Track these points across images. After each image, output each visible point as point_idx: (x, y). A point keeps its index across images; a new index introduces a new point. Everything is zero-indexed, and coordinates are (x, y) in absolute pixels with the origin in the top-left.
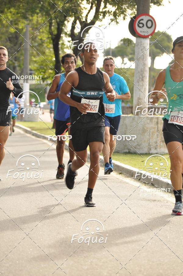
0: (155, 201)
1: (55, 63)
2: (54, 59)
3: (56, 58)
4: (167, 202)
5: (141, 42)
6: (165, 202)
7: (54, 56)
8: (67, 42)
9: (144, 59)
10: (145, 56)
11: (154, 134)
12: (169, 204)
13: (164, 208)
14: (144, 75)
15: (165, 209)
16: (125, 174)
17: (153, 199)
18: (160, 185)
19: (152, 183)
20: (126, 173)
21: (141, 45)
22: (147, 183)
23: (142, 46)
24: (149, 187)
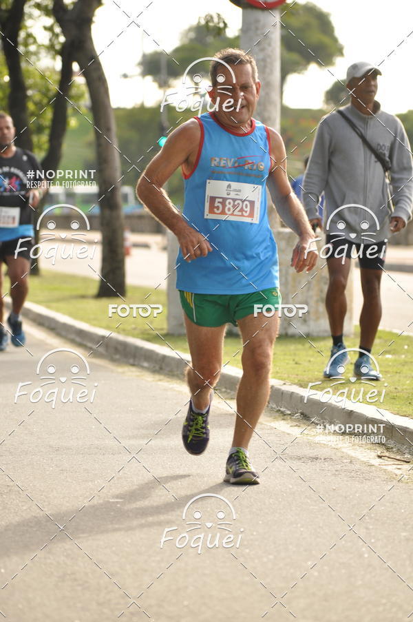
0: (317, 459)
1: (8, 91)
2: (7, 79)
3: (11, 75)
4: (351, 462)
5: (257, 21)
6: (345, 461)
7: (5, 71)
8: (43, 30)
9: (268, 70)
10: (268, 60)
11: (300, 282)
12: (358, 466)
13: (345, 479)
14: (266, 115)
15: (347, 481)
16: (224, 390)
17: (311, 455)
18: (326, 417)
19: (302, 414)
20: (226, 388)
21: (257, 29)
22: (289, 412)
23: (259, 32)
24: (295, 424)
